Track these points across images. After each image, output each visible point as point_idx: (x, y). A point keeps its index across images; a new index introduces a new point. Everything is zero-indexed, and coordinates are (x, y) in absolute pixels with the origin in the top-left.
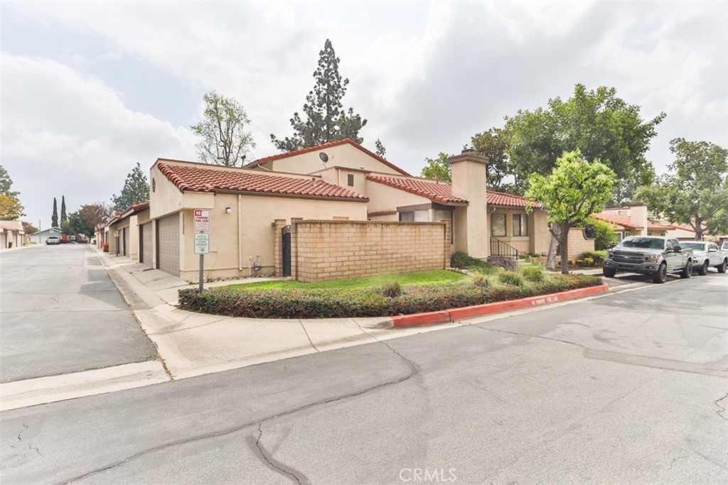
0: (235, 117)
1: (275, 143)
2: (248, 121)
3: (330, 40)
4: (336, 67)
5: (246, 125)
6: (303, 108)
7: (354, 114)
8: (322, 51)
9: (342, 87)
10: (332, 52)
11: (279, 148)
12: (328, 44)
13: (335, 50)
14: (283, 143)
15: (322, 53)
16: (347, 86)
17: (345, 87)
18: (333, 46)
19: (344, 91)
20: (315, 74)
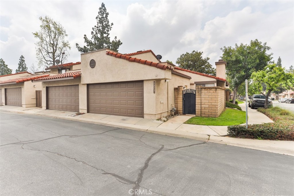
0: (60, 32)
1: (78, 48)
2: (66, 35)
3: (104, 3)
4: (106, 17)
5: (65, 37)
6: (91, 33)
7: (117, 40)
8: (100, 8)
9: (110, 26)
10: (105, 9)
11: (79, 51)
12: (103, 5)
13: (106, 8)
14: (82, 48)
15: (100, 9)
16: (112, 26)
17: (112, 27)
18: (105, 7)
19: (111, 28)
20: (97, 18)
